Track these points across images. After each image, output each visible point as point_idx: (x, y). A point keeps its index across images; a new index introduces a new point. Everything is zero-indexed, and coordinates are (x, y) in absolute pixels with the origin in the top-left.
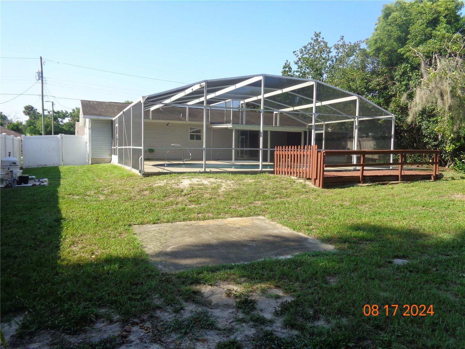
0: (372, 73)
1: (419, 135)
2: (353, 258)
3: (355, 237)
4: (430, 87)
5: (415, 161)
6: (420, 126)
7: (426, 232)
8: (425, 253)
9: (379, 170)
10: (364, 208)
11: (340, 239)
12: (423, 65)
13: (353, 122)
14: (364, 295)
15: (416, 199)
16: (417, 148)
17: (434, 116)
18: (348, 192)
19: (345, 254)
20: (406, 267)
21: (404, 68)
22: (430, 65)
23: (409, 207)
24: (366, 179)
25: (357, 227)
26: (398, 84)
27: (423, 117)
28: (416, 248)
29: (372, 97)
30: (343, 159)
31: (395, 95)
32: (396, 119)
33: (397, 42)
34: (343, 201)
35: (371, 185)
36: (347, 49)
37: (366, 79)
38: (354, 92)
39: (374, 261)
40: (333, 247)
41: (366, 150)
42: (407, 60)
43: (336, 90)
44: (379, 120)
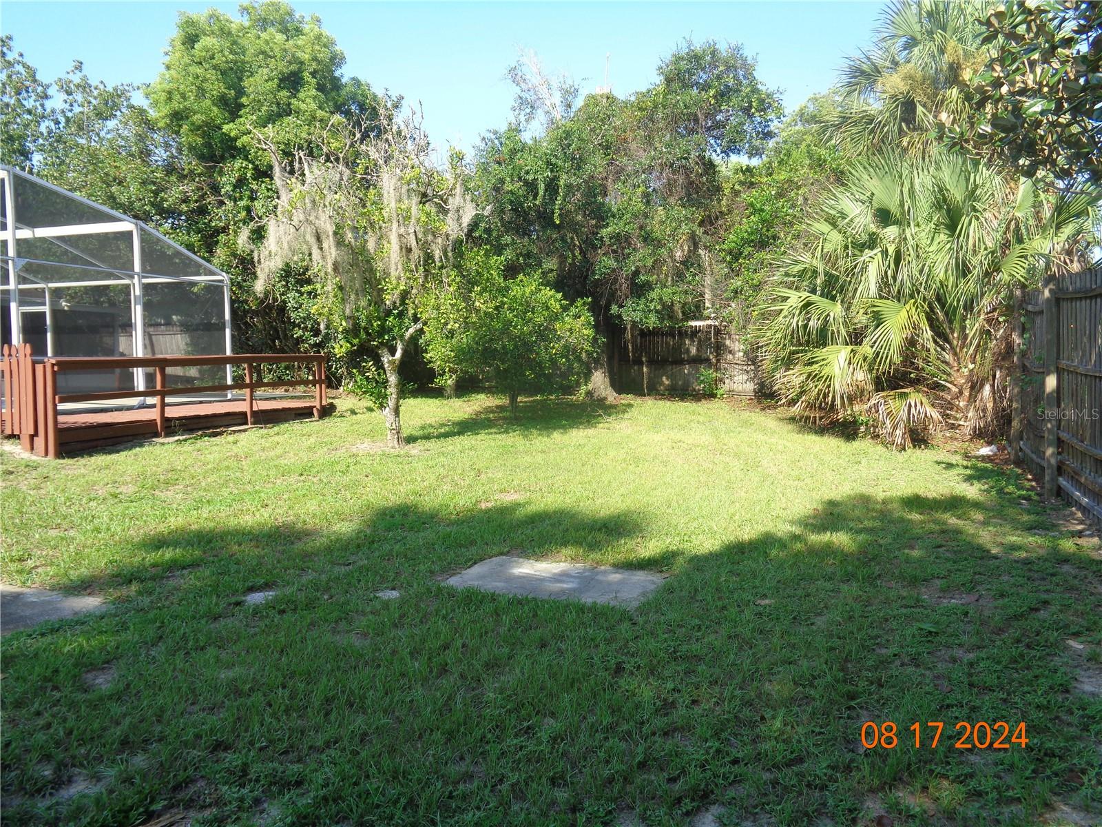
0: (167, 171)
1: (283, 322)
2: (151, 615)
3: (154, 566)
4: (295, 218)
5: (279, 378)
6: (284, 302)
7: (309, 527)
8: (309, 568)
9: (201, 402)
10: (173, 496)
11: (116, 577)
12: (277, 170)
13: (128, 286)
14: (184, 689)
15: (286, 461)
16: (282, 351)
17: (309, 281)
18: (130, 460)
19: (130, 611)
20: (270, 606)
21: (239, 170)
22: (292, 172)
23: (272, 479)
24: (171, 427)
25: (159, 541)
26: (229, 204)
27: (287, 283)
28: (291, 562)
29: (172, 228)
30: (111, 380)
31: (225, 230)
32: (232, 284)
33: (219, 107)
34: (117, 485)
35: (185, 440)
36: (95, 98)
37: (154, 183)
38: (125, 213)
39: (202, 609)
40: (99, 600)
41: (168, 357)
42: (243, 152)
43: (73, 201)
44: (193, 284)
